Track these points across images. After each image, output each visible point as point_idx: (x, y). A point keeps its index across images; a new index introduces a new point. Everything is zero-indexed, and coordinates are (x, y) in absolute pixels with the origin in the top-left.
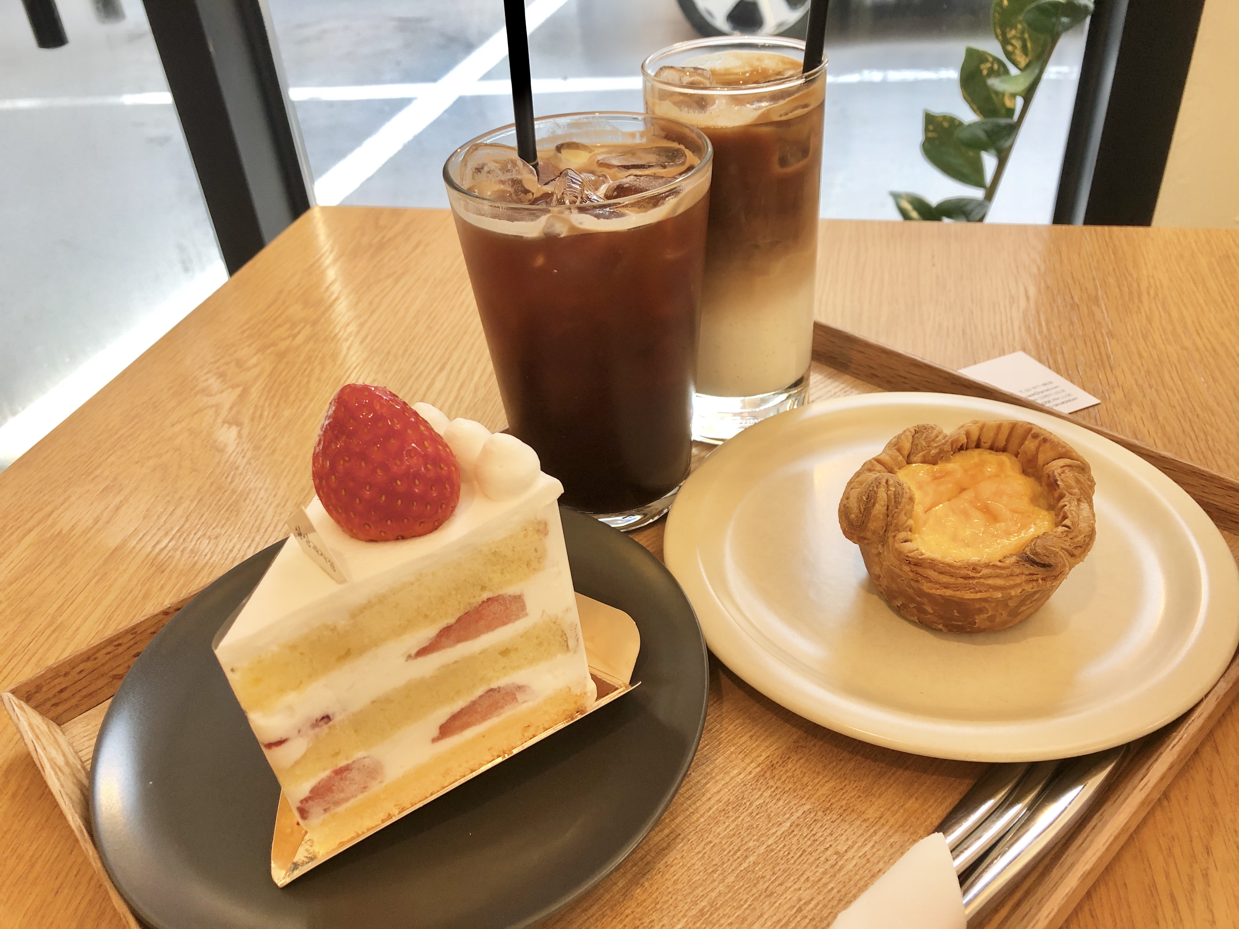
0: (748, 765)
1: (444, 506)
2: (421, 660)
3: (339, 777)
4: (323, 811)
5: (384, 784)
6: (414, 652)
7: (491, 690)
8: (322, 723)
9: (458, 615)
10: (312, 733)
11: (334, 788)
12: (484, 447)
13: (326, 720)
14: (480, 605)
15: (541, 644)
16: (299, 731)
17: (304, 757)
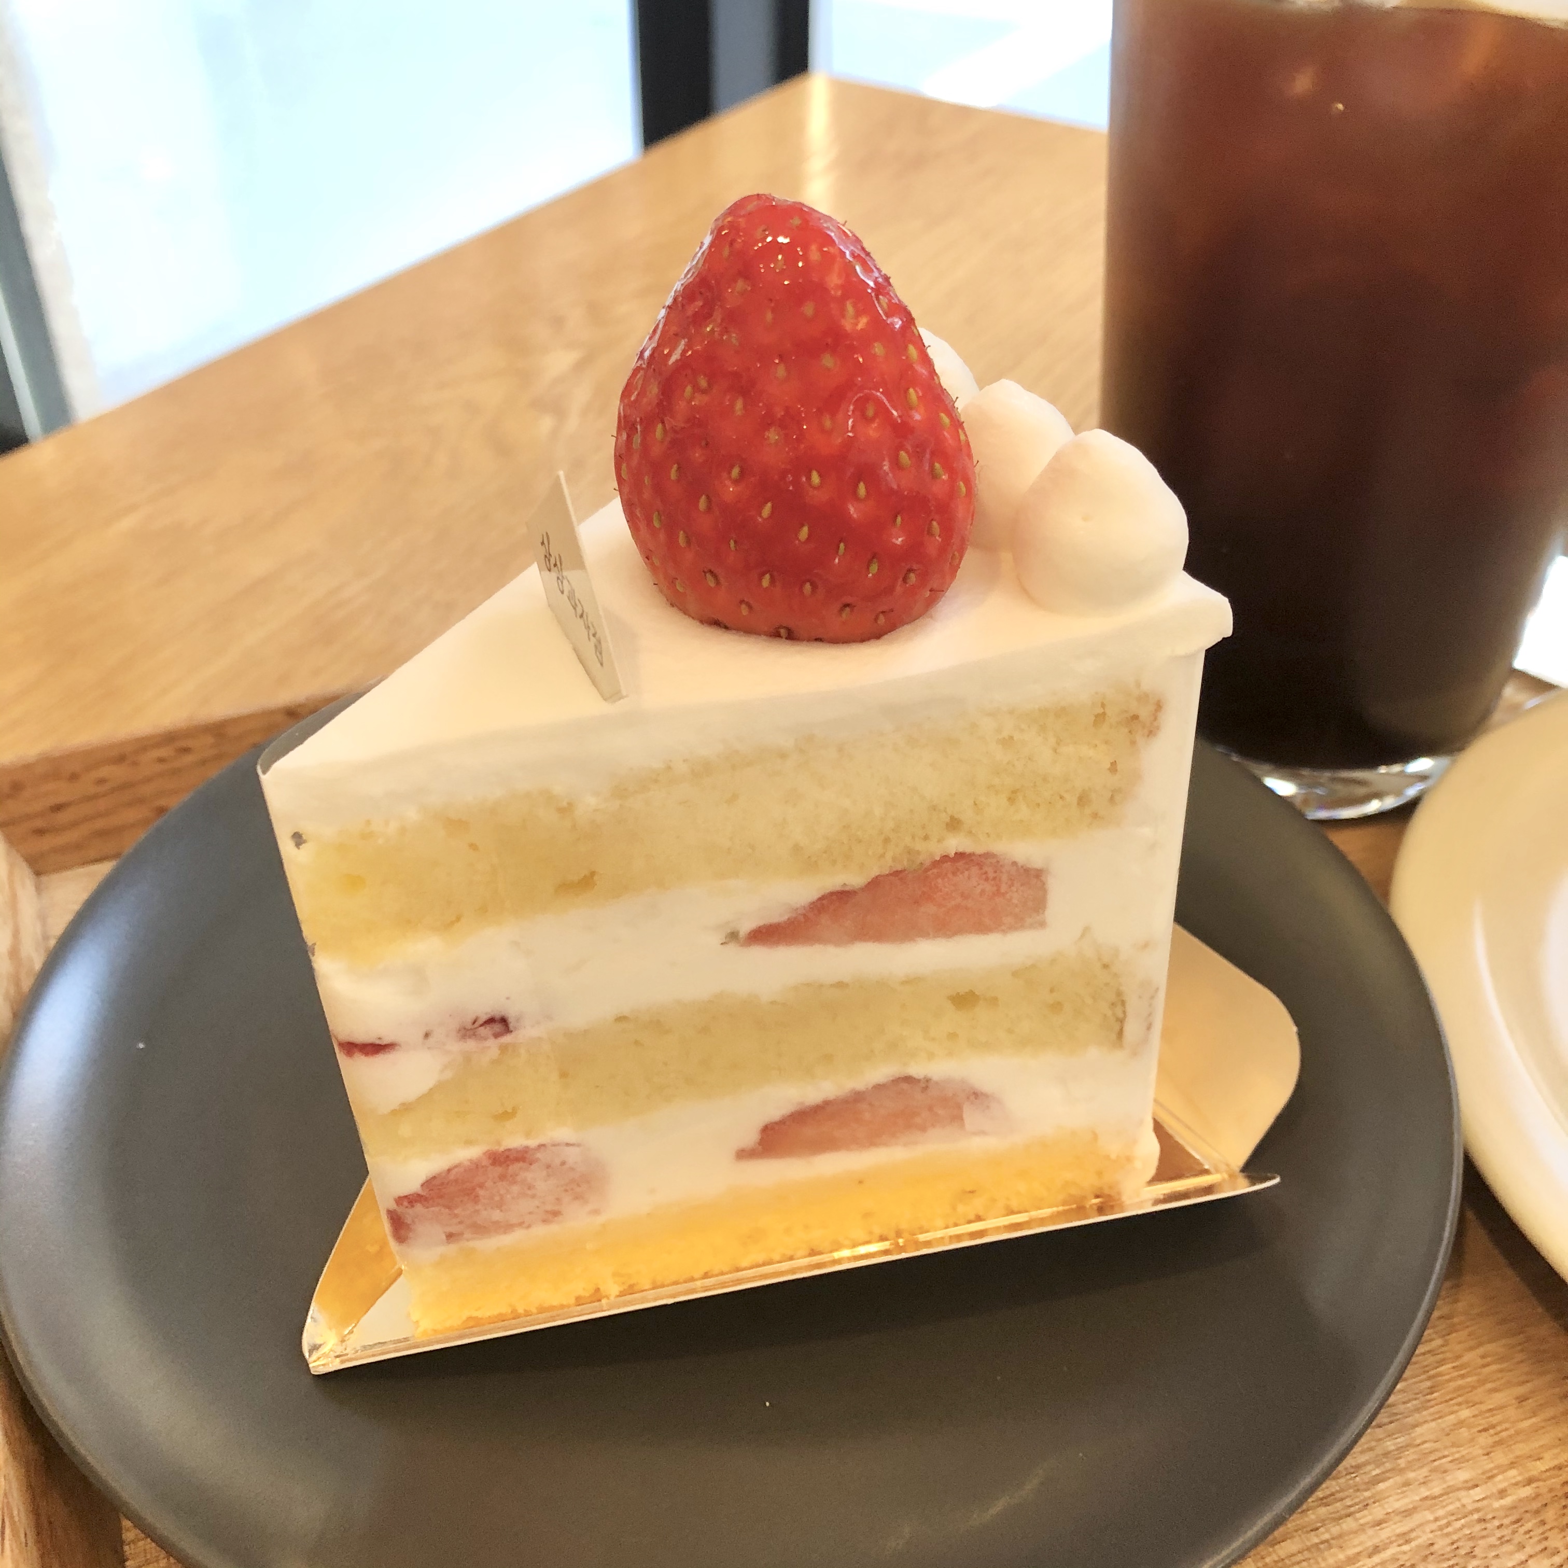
0: (1502, 1469)
1: (912, 577)
2: (760, 954)
3: (499, 1170)
4: (444, 1237)
5: (601, 1219)
6: (746, 927)
7: (908, 1079)
8: (485, 1031)
9: (875, 872)
10: (457, 1047)
11: (481, 1192)
12: (1057, 457)
13: (497, 1027)
14: (936, 864)
15: (1056, 1007)
16: (427, 1035)
17: (427, 1098)
